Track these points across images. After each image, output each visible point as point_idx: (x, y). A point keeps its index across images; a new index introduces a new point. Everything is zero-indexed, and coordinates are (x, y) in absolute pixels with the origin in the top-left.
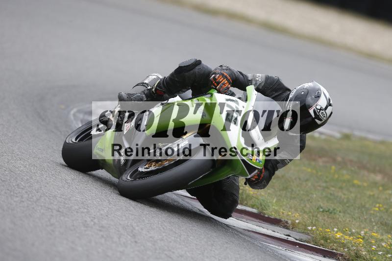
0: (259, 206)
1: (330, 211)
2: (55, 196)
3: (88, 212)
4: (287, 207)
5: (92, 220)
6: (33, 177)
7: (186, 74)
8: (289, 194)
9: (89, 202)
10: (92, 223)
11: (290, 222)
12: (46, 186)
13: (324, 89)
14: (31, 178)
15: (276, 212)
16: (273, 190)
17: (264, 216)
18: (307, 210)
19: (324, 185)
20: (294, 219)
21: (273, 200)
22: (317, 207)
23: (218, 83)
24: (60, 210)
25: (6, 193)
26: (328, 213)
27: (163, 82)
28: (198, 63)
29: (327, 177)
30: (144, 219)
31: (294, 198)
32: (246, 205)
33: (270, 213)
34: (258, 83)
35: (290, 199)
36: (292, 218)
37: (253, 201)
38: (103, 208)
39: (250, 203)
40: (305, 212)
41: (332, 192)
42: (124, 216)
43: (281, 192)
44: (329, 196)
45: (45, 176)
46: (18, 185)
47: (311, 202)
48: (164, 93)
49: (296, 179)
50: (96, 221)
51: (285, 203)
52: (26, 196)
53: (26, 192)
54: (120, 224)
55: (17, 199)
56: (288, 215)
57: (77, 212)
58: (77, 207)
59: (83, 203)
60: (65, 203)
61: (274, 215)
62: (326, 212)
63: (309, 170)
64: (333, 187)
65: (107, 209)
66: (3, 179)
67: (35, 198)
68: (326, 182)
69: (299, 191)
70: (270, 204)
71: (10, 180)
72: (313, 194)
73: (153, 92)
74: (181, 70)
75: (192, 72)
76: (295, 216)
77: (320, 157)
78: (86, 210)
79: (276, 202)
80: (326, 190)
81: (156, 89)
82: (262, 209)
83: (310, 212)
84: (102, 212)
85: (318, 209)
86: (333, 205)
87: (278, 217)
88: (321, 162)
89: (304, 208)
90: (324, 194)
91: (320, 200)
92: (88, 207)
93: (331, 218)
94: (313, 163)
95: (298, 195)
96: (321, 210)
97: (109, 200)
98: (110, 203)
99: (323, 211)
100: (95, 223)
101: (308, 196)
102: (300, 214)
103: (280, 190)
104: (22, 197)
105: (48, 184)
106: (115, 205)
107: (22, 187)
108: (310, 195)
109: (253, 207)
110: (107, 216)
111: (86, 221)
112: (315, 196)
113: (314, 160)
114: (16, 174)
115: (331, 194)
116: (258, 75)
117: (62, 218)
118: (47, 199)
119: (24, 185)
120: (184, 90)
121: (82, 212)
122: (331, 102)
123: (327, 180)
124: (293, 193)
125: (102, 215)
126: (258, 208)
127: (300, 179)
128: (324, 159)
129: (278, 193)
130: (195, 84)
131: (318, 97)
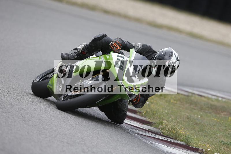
0: (186, 141)
1: (228, 144)
2: (66, 135)
3: (85, 144)
4: (202, 141)
5: (87, 149)
6: (53, 123)
7: (98, 42)
8: (203, 134)
9: (86, 138)
10: (87, 150)
11: (204, 150)
12: (60, 129)
13: (175, 51)
14: (52, 123)
15: (196, 144)
16: (194, 131)
17: (189, 147)
18: (215, 144)
19: (225, 128)
20: (206, 148)
21: (194, 137)
22: (220, 142)
23: (114, 47)
24: (69, 142)
25: (36, 132)
26: (227, 145)
27: (86, 46)
28: (105, 36)
29: (226, 124)
30: (118, 148)
31: (207, 136)
32: (178, 140)
33: (193, 145)
34: (138, 48)
35: (204, 137)
36: (205, 148)
37: (183, 138)
38: (94, 141)
39: (181, 139)
40: (213, 144)
41: (229, 133)
42: (107, 146)
43: (199, 133)
44: (227, 134)
45: (60, 123)
46: (44, 128)
47: (217, 139)
48: (86, 53)
49: (208, 125)
50: (90, 149)
51: (201, 139)
52: (48, 134)
53: (49, 132)
54: (104, 151)
55: (43, 136)
56: (203, 146)
57: (79, 144)
58: (78, 141)
59: (82, 139)
60: (71, 138)
61: (195, 146)
62: (226, 144)
63: (216, 119)
64: (230, 129)
65: (96, 142)
66: (35, 124)
67: (54, 136)
68: (225, 127)
69: (210, 132)
70: (193, 140)
71: (39, 125)
72: (218, 134)
73: (80, 53)
74: (95, 40)
75: (101, 41)
76: (207, 147)
77: (222, 112)
78: (83, 143)
79: (196, 138)
80: (226, 131)
81: (82, 51)
82: (188, 142)
83: (216, 144)
84: (93, 144)
85: (221, 142)
86: (229, 140)
87: (197, 147)
88: (222, 115)
89: (213, 142)
90: (225, 134)
91: (222, 137)
92: (85, 141)
93: (228, 148)
94: (218, 116)
95: (209, 134)
96: (223, 143)
97: (97, 137)
98: (98, 139)
99: (224, 144)
100: (89, 151)
101: (215, 135)
102: (210, 145)
103: (199, 131)
104: (46, 135)
105: (61, 127)
106: (101, 140)
107: (46, 129)
108: (216, 134)
109: (182, 141)
110: (96, 146)
111: (84, 149)
112: (219, 135)
113: (219, 114)
114: (42, 121)
115: (228, 134)
116: (138, 43)
117: (70, 147)
118: (61, 136)
119: (47, 128)
120: (97, 51)
121: (82, 144)
122: (179, 59)
123: (226, 125)
124: (206, 133)
125: (93, 145)
126: (186, 142)
127: (210, 125)
128: (224, 113)
129: (197, 133)
130: (103, 48)
131: (171, 56)
